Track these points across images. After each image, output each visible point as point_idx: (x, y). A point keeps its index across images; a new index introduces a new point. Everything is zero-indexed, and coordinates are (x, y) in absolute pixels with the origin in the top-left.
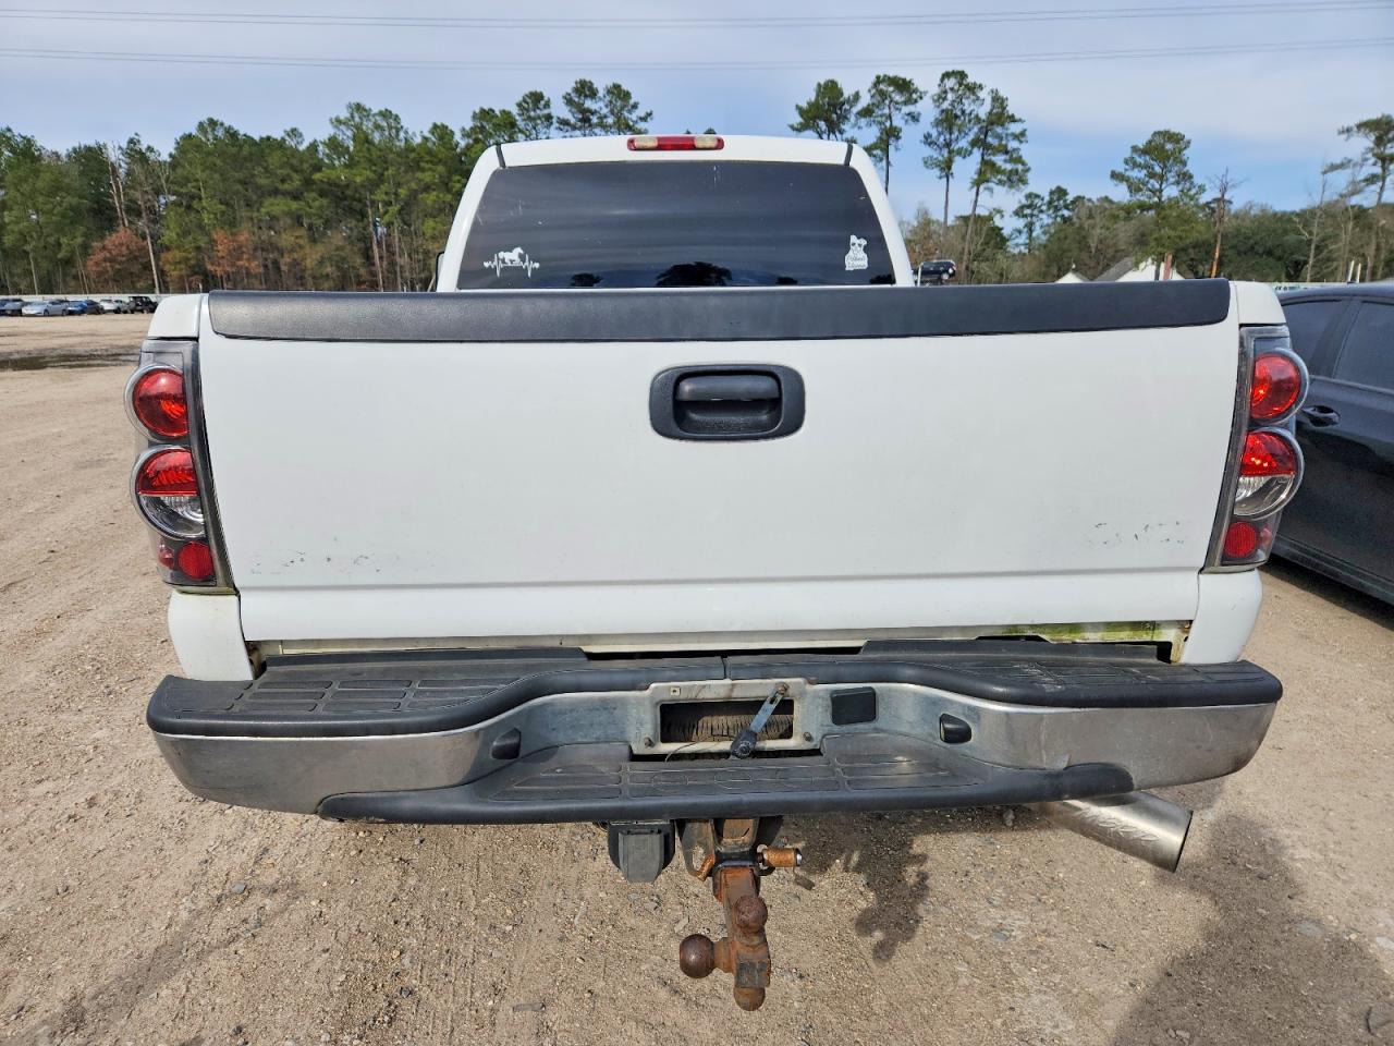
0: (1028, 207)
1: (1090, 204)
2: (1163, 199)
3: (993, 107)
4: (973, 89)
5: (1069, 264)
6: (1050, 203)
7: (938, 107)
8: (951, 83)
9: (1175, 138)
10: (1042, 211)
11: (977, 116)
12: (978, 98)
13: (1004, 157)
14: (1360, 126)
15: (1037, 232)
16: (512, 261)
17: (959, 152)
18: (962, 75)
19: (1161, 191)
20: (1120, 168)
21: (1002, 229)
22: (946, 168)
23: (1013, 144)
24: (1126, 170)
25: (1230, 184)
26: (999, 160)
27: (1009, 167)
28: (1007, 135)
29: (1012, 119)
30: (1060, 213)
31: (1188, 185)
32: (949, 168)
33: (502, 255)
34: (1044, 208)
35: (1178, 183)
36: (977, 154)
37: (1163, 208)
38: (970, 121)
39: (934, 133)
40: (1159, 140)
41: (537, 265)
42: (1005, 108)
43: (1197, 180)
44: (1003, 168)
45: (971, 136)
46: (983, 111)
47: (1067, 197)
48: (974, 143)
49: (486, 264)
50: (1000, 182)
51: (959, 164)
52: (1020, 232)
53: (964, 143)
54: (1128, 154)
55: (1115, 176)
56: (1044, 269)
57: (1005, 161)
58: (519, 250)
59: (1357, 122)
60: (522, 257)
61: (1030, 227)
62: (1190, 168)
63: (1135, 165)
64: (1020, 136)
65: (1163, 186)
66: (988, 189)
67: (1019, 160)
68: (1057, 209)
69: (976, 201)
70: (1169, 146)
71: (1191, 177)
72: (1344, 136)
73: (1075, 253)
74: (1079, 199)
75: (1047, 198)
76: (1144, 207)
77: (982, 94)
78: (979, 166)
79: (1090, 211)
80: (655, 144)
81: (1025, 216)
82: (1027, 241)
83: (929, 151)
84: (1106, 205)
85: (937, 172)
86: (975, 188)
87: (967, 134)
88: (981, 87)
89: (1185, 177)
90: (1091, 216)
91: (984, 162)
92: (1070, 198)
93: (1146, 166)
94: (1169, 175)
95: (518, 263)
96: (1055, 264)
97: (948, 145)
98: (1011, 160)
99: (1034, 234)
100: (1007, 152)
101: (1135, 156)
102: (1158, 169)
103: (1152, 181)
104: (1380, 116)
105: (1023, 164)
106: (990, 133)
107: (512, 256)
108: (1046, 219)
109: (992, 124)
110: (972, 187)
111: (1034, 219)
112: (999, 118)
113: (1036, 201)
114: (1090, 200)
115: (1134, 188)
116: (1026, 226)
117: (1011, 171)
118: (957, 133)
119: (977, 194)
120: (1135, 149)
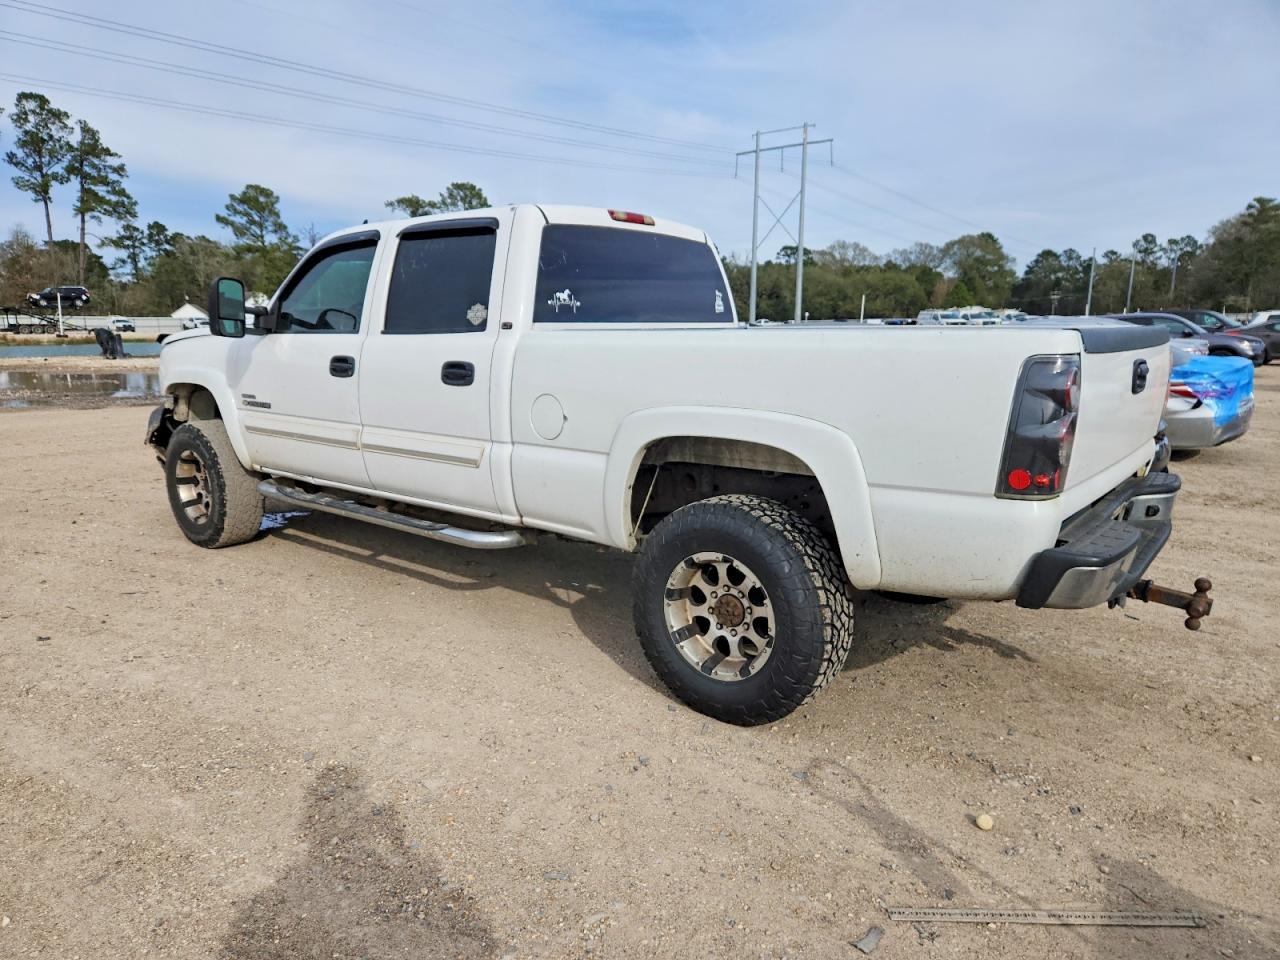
0: (128, 238)
1: (190, 241)
2: (266, 244)
3: (84, 138)
4: (58, 115)
5: (183, 296)
6: (150, 236)
7: (20, 127)
8: (31, 105)
9: (267, 193)
10: (143, 244)
11: (68, 143)
12: (66, 126)
13: (105, 188)
14: (401, 201)
15: (142, 263)
16: (565, 300)
17: (55, 177)
18: (42, 101)
19: (262, 237)
20: (224, 213)
21: (101, 257)
22: (42, 192)
23: (113, 177)
24: (229, 215)
25: (317, 236)
26: (101, 190)
27: (114, 198)
28: (105, 166)
29: (107, 152)
30: (163, 247)
31: (284, 235)
32: (46, 192)
33: (558, 294)
34: (145, 241)
35: (275, 231)
36: (75, 183)
37: (268, 252)
38: (61, 147)
39: (20, 153)
40: (252, 193)
41: (578, 304)
42: (97, 141)
43: (292, 230)
44: (107, 198)
45: (65, 162)
46: (75, 139)
47: (167, 233)
48: (71, 170)
49: (549, 302)
50: (106, 212)
51: (55, 189)
52: (124, 262)
53: (58, 168)
54: (228, 201)
55: (219, 219)
56: (157, 300)
57: (108, 192)
58: (567, 292)
59: (396, 198)
60: (570, 297)
61: (134, 258)
62: (284, 219)
63: (236, 212)
64: (120, 170)
65: (264, 233)
66: (93, 217)
67: (122, 193)
68: (158, 243)
69: (83, 229)
70: (262, 199)
71: (285, 227)
72: (390, 208)
73: (185, 285)
74: (177, 237)
75: (146, 232)
76: (249, 249)
77: (70, 122)
78: (79, 194)
79: (191, 248)
80: (625, 217)
81: (127, 247)
82: (134, 272)
83: (16, 172)
84: (203, 243)
85: (31, 195)
86: (79, 217)
87: (59, 160)
88: (66, 115)
89: (280, 227)
90: (193, 253)
91: (84, 190)
92: (170, 233)
93: (247, 214)
94: (267, 224)
95: (568, 302)
96: (168, 296)
97: (38, 167)
98: (114, 192)
99: (140, 265)
100: (107, 184)
101: (235, 204)
102: (257, 218)
103: (253, 227)
104: (410, 196)
105: (128, 197)
106: (85, 163)
107: (564, 296)
108: (149, 251)
109: (88, 154)
110: (77, 214)
111: (137, 251)
112: (94, 150)
113: (136, 234)
114: (188, 238)
115: (239, 231)
116: (129, 257)
117: (117, 203)
118: (48, 158)
119: (83, 221)
120: (232, 197)
